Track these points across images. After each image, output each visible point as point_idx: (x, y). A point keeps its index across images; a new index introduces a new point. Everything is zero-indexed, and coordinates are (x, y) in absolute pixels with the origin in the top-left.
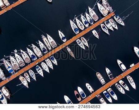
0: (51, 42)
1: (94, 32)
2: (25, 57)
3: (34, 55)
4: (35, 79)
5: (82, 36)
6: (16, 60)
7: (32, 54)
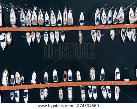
0: (69, 19)
1: (112, 32)
2: (41, 18)
3: (49, 21)
4: (39, 42)
5: (99, 30)
6: (32, 17)
7: (47, 19)
